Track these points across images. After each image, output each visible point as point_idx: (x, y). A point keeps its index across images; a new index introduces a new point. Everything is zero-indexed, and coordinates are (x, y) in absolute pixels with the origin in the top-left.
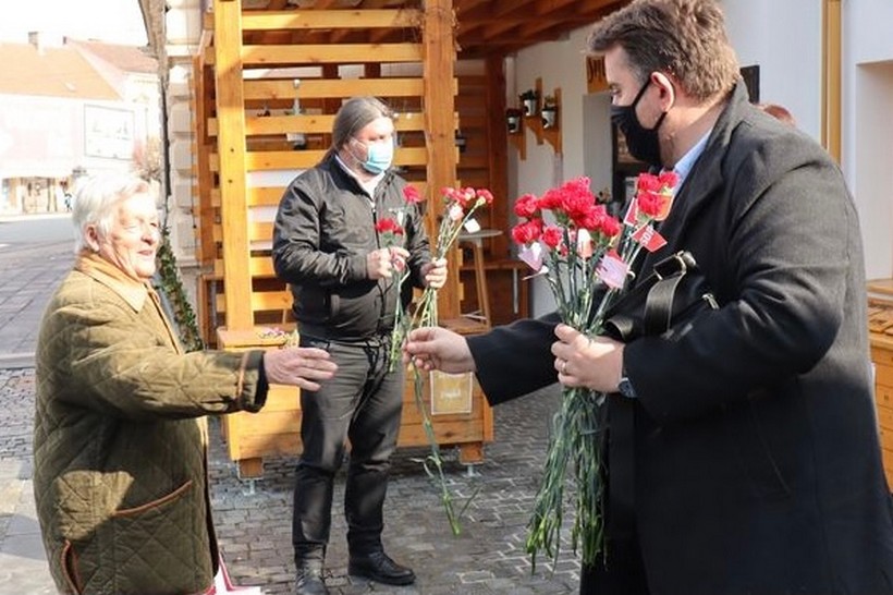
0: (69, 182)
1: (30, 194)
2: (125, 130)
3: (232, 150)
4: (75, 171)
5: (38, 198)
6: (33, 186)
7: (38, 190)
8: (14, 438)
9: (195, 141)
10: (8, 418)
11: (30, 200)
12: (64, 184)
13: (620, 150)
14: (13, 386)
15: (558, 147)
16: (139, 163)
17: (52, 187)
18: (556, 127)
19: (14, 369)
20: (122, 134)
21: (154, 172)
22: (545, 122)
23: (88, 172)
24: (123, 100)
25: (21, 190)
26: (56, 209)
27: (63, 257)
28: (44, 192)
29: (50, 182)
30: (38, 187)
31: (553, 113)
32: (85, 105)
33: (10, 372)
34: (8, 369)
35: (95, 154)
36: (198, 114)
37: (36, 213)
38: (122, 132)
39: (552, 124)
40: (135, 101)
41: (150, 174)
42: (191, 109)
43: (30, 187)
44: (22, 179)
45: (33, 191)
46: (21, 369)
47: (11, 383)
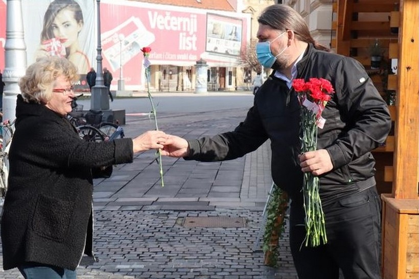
0: (193, 70)
1: (165, 78)
2: (235, 33)
3: (413, 41)
4: (197, 63)
5: (170, 80)
6: (167, 72)
7: (171, 75)
8: (192, 270)
9: (336, 38)
10: (184, 252)
11: (164, 82)
12: (189, 72)
14: (181, 225)
16: (244, 59)
17: (180, 73)
19: (179, 211)
20: (233, 37)
21: (255, 66)
23: (207, 64)
24: (235, 11)
25: (158, 74)
26: (183, 90)
27: (195, 125)
28: (175, 77)
29: (179, 69)
30: (171, 73)
32: (208, 13)
33: (177, 213)
34: (175, 211)
35: (213, 50)
36: (340, 14)
37: (169, 92)
38: (233, 35)
40: (243, 12)
41: (251, 67)
42: (334, 11)
43: (165, 73)
44: (160, 66)
45: (167, 76)
46: (184, 211)
47: (179, 222)
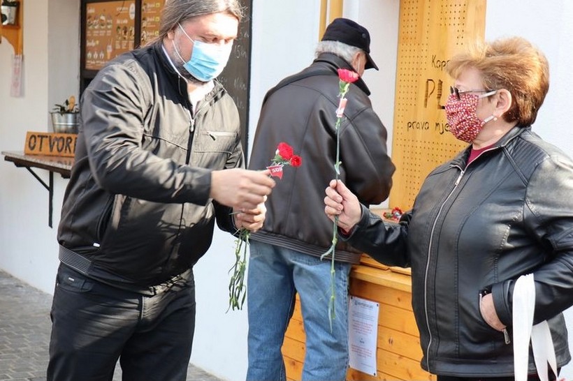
13: (89, 55)
15: (18, 48)
18: (16, 25)
22: (4, 18)
31: (14, 9)
39: (12, 21)
